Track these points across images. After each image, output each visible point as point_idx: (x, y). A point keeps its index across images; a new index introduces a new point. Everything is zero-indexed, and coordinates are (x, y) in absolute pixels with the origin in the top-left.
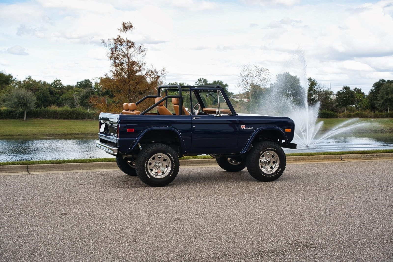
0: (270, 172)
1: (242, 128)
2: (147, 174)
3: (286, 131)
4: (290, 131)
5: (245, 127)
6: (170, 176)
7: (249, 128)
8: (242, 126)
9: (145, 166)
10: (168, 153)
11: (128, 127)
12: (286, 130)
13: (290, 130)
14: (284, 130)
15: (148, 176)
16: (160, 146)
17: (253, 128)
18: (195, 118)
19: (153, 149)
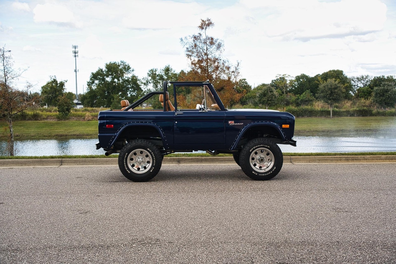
0: (264, 170)
1: (230, 124)
2: (127, 169)
3: (283, 127)
4: (289, 127)
5: (233, 123)
6: (151, 171)
7: (239, 124)
8: (230, 122)
9: (124, 161)
10: (148, 149)
11: (107, 123)
12: (283, 125)
13: (288, 125)
14: (281, 126)
15: (128, 171)
16: (140, 142)
17: (243, 124)
18: (178, 114)
19: (133, 144)
